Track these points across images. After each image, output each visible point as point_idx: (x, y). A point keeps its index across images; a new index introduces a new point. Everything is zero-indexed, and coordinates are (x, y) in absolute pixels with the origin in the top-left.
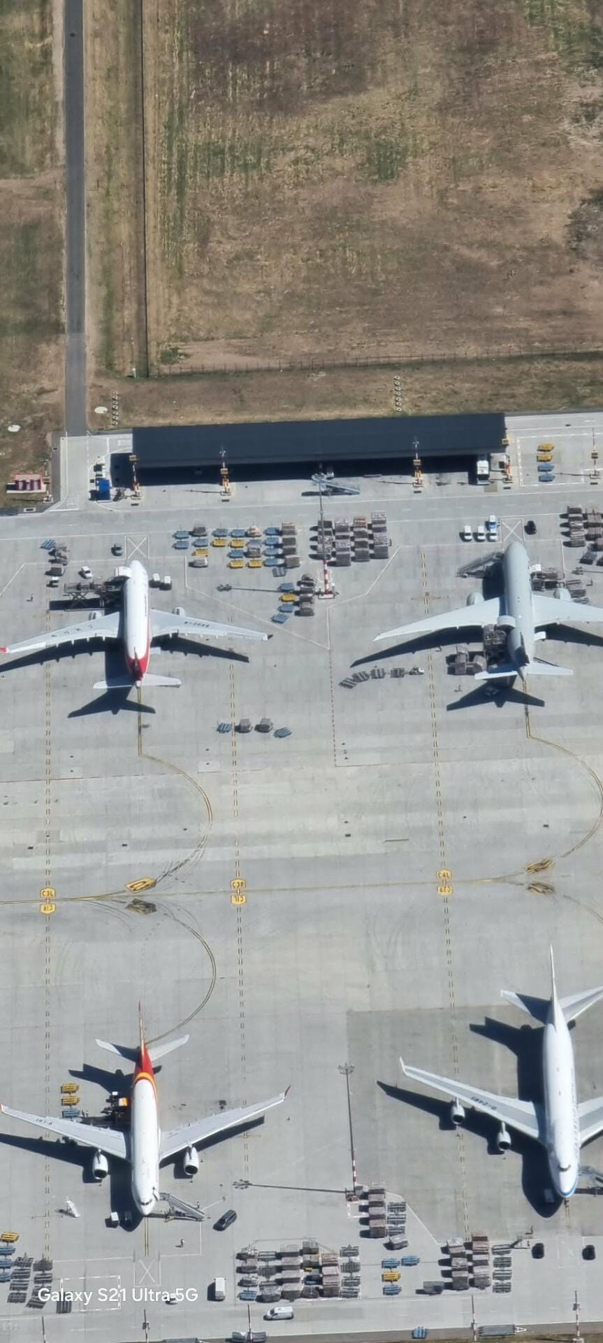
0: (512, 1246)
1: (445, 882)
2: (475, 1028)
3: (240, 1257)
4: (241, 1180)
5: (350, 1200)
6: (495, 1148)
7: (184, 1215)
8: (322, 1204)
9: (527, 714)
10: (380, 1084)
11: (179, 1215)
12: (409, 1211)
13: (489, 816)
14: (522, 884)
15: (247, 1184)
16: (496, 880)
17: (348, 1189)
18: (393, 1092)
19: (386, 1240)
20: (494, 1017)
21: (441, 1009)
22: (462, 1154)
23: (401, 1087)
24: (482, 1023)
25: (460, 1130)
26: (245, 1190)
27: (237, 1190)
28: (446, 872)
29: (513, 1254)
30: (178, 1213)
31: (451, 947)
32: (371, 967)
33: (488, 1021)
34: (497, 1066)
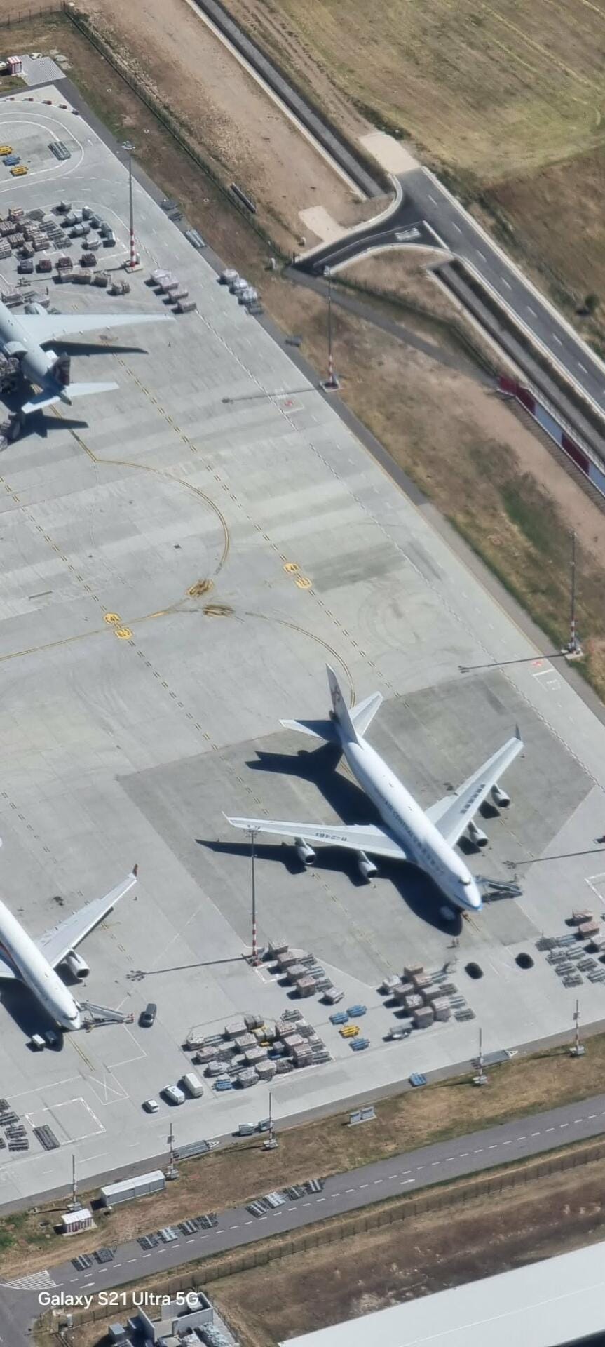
0: (444, 971)
1: (116, 625)
2: (252, 765)
3: (187, 1047)
4: (132, 972)
5: (255, 965)
6: (359, 878)
7: (103, 1020)
8: (229, 975)
9: (77, 438)
10: (199, 842)
11: (98, 1022)
12: (320, 963)
13: (114, 550)
14: (196, 611)
15: (141, 975)
16: (167, 611)
17: (245, 955)
18: (218, 847)
19: (320, 995)
20: (263, 749)
21: (206, 753)
22: (329, 893)
23: (222, 841)
24: (256, 758)
25: (311, 870)
26: (142, 980)
27: (135, 982)
28: (112, 615)
29: (450, 980)
30: (97, 1020)
31: (170, 689)
32: (107, 728)
33: (260, 754)
34: (303, 798)
